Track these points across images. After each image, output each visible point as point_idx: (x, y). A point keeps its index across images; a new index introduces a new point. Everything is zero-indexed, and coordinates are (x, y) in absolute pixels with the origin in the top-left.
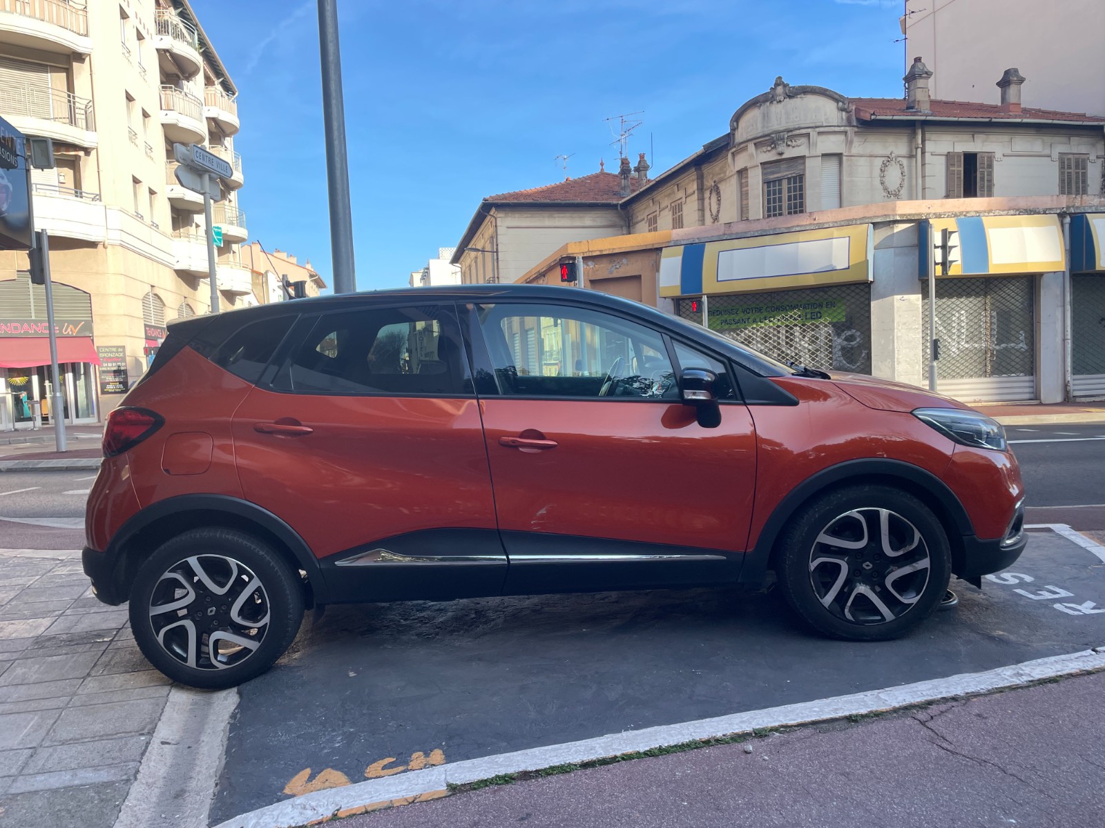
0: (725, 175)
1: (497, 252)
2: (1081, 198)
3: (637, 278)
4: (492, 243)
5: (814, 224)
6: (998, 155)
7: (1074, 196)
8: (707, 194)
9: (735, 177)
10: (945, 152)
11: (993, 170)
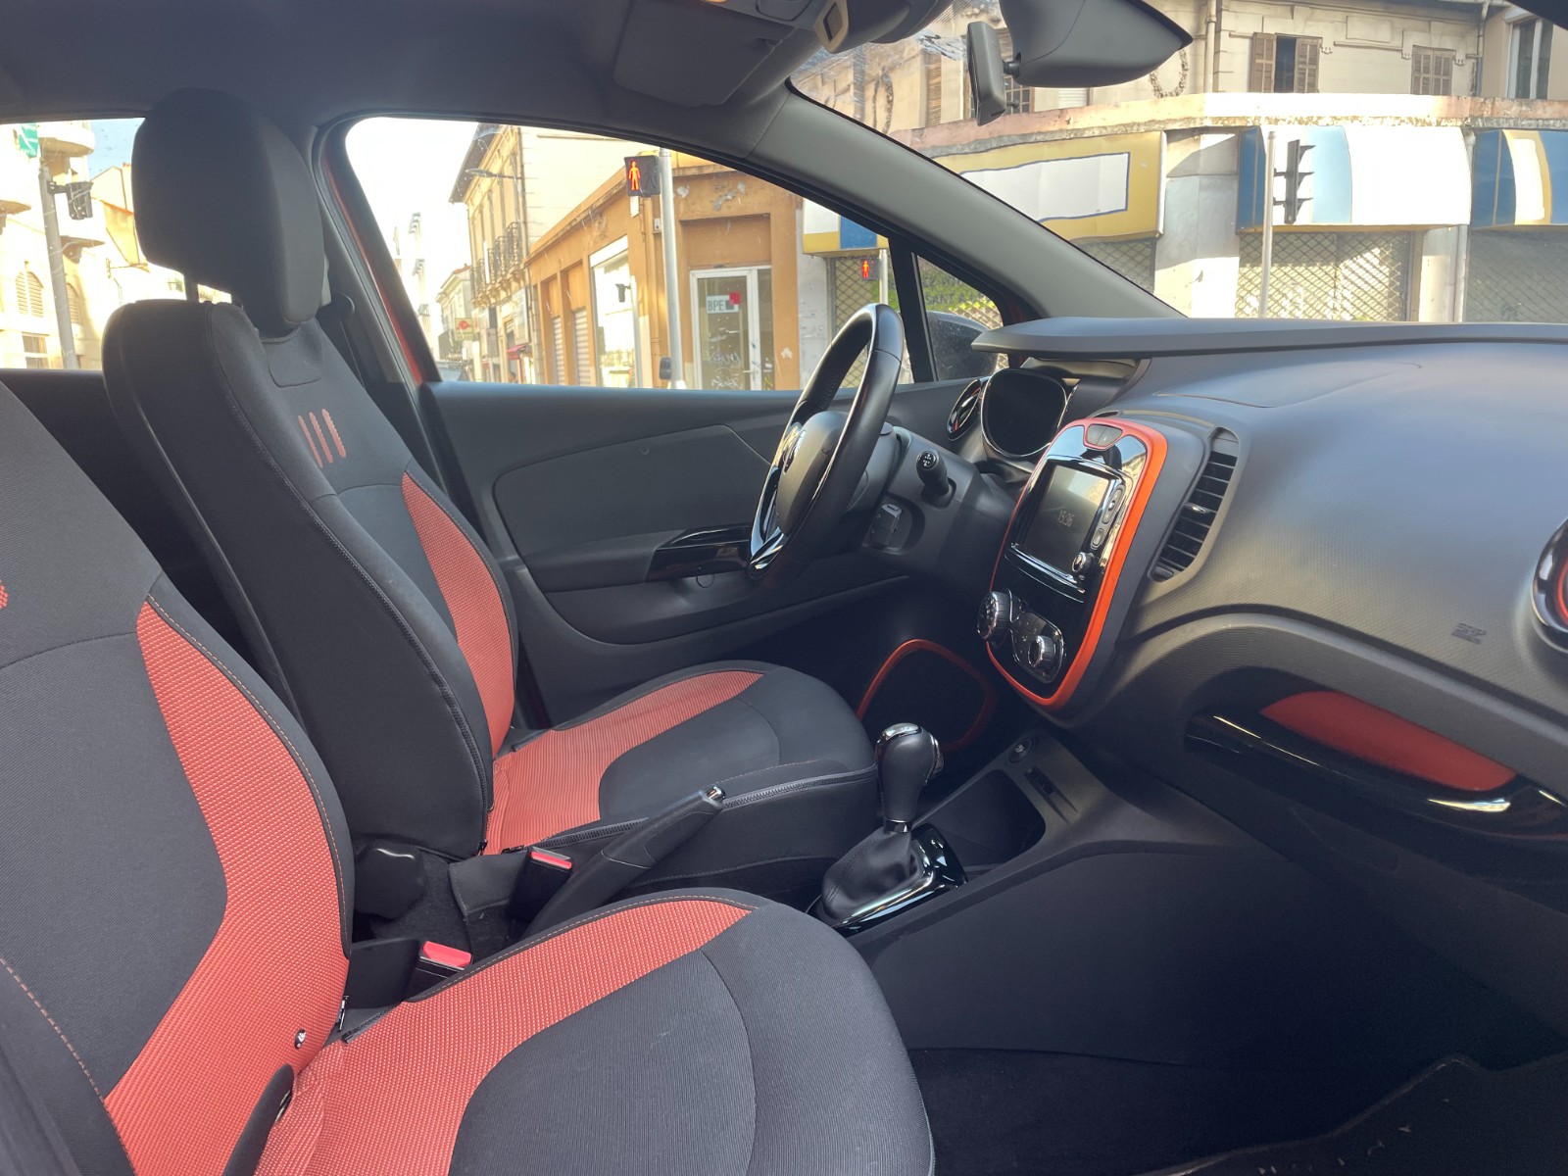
0: (902, 58)
1: (523, 178)
2: (1493, 104)
3: (763, 219)
4: (514, 164)
5: (1067, 130)
6: (1327, 44)
7: (1482, 100)
8: (870, 92)
9: (919, 59)
10: (1250, 31)
11: (1317, 68)
